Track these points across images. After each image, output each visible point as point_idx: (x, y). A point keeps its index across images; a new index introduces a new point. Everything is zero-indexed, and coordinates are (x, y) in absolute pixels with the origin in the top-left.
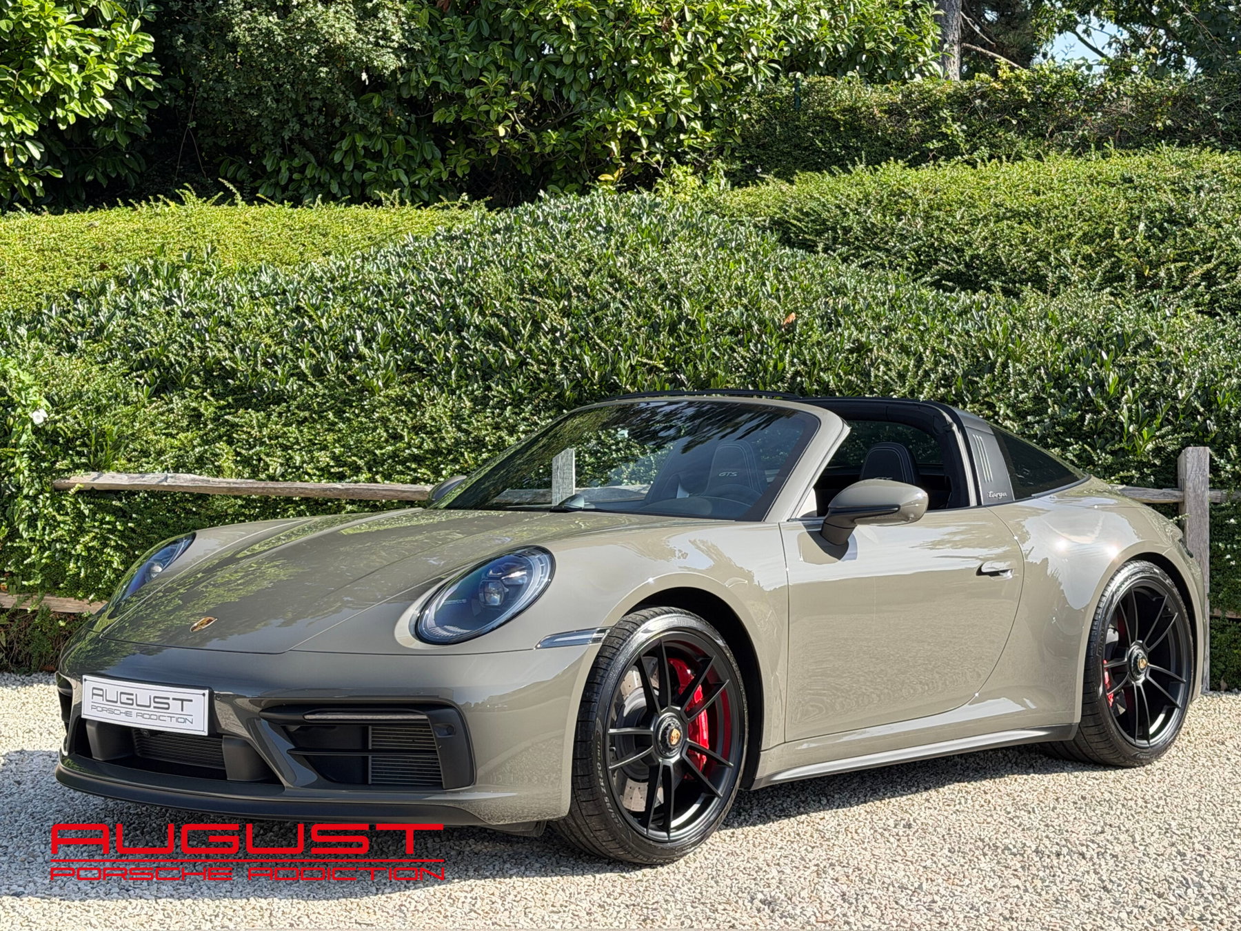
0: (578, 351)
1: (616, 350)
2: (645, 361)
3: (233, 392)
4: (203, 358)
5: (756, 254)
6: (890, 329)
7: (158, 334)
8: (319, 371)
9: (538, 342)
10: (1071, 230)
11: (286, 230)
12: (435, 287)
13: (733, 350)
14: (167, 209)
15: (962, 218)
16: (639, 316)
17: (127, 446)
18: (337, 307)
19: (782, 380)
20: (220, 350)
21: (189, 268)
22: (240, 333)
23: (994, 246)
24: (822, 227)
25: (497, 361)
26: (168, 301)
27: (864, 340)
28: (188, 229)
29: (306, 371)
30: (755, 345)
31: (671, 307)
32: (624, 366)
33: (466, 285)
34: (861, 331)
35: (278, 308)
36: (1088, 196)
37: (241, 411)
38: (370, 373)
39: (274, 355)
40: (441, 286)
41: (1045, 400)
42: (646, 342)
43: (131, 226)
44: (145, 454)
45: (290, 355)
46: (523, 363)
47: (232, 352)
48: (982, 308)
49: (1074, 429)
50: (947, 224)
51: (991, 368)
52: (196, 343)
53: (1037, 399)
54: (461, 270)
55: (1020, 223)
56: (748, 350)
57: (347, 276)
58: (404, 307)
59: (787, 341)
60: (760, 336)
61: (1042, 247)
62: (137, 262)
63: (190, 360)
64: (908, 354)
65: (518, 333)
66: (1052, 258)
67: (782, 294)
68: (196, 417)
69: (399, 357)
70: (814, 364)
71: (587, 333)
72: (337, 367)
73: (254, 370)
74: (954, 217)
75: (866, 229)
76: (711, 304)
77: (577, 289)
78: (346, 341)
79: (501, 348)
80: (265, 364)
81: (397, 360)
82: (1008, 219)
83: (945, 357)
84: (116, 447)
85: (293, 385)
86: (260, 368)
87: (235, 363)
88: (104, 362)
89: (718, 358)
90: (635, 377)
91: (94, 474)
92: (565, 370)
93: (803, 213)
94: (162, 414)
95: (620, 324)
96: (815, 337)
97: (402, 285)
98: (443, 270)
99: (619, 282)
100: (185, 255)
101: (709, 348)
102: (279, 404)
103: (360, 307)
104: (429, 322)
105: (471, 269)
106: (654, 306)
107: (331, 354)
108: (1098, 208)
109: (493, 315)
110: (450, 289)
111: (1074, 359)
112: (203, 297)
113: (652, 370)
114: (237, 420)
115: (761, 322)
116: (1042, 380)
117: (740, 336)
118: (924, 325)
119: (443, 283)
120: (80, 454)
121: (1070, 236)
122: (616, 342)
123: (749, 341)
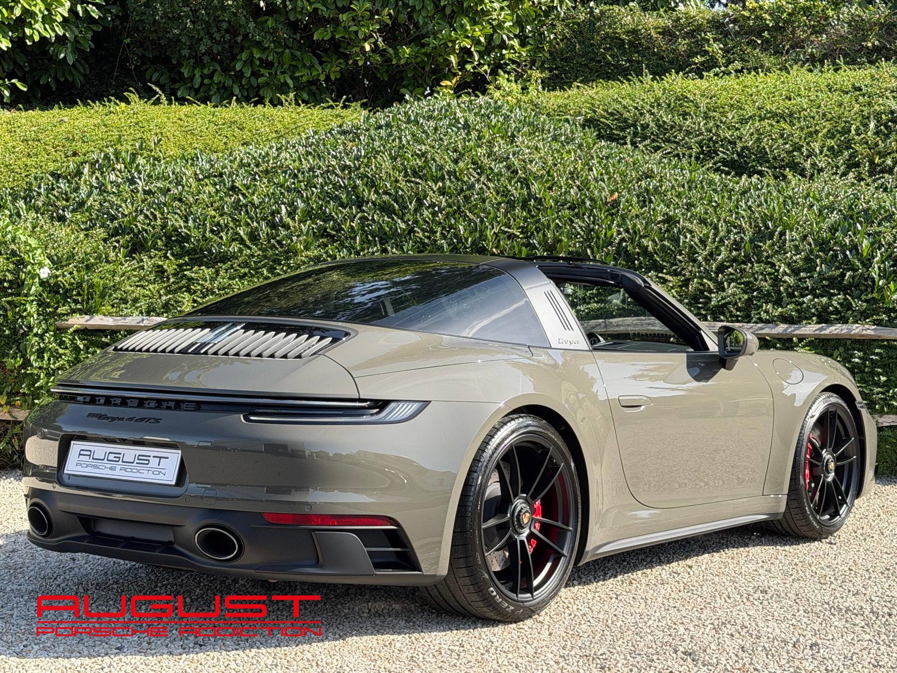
0: (453, 221)
1: (482, 221)
2: (506, 229)
3: (188, 253)
4: (164, 226)
5: (580, 146)
6: (689, 206)
7: (127, 208)
8: (254, 236)
9: (422, 215)
10: (818, 128)
11: (212, 125)
12: (338, 172)
13: (572, 222)
14: (118, 108)
15: (733, 118)
16: (498, 194)
17: (111, 295)
18: (263, 186)
19: (611, 244)
20: (176, 220)
21: (141, 155)
22: (190, 207)
23: (759, 140)
24: (625, 124)
25: (391, 229)
26: (132, 181)
27: (671, 213)
28: (137, 124)
29: (245, 237)
30: (589, 217)
31: (522, 188)
32: (489, 233)
33: (362, 170)
34: (668, 206)
35: (218, 187)
36: (828, 101)
37: (196, 268)
38: (295, 238)
39: (218, 224)
40: (343, 170)
41: (814, 261)
42: (505, 215)
43: (92, 121)
44: (125, 301)
45: (231, 224)
46: (411, 231)
47: (186, 221)
48: (758, 189)
49: (836, 283)
50: (721, 122)
51: (771, 237)
52: (158, 215)
53: (807, 259)
54: (357, 158)
55: (778, 122)
56: (584, 221)
57: (268, 162)
58: (315, 187)
59: (612, 214)
60: (592, 211)
61: (797, 140)
62: (101, 151)
63: (154, 228)
64: (706, 224)
65: (406, 208)
66: (804, 150)
67: (606, 177)
68: (160, 272)
69: (314, 226)
70: (635, 232)
71: (459, 207)
72: (267, 234)
73: (204, 236)
74: (726, 117)
75: (659, 126)
76: (553, 185)
77: (449, 172)
78: (273, 214)
79: (393, 219)
80: (212, 231)
81: (313, 228)
82: (768, 119)
83: (735, 227)
84: (103, 296)
85: (235, 247)
86: (208, 234)
87: (189, 230)
88: (87, 229)
89: (561, 228)
90: (499, 241)
91: (87, 317)
92: (444, 237)
93: (608, 113)
94: (134, 270)
95: (484, 201)
96: (634, 212)
97: (311, 169)
98: (342, 158)
99: (480, 167)
100: (137, 145)
101: (554, 220)
102: (225, 264)
103: (281, 187)
104: (337, 198)
105: (365, 157)
106: (509, 187)
107: (263, 224)
108: (837, 111)
109: (386, 193)
110: (350, 173)
111: (833, 229)
112: (158, 178)
113: (511, 237)
114: (193, 275)
115: (592, 199)
116: (810, 244)
117: (576, 210)
118: (716, 202)
119: (344, 168)
120: (76, 302)
121: (817, 132)
122: (482, 215)
123: (584, 214)
